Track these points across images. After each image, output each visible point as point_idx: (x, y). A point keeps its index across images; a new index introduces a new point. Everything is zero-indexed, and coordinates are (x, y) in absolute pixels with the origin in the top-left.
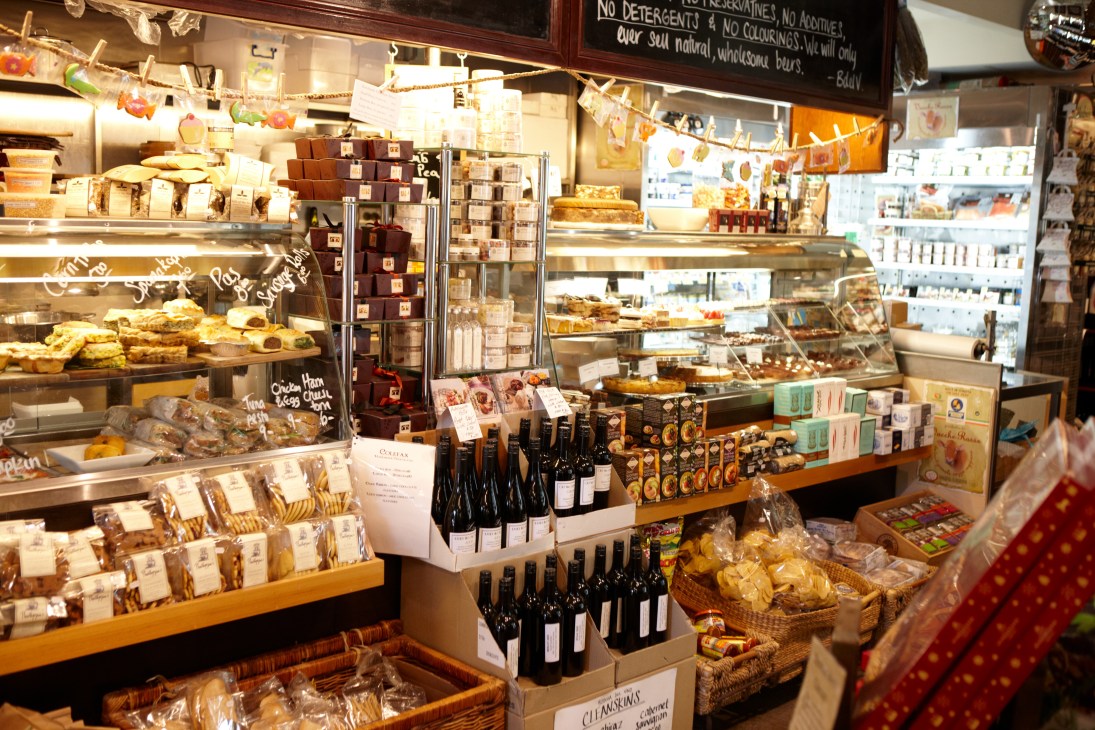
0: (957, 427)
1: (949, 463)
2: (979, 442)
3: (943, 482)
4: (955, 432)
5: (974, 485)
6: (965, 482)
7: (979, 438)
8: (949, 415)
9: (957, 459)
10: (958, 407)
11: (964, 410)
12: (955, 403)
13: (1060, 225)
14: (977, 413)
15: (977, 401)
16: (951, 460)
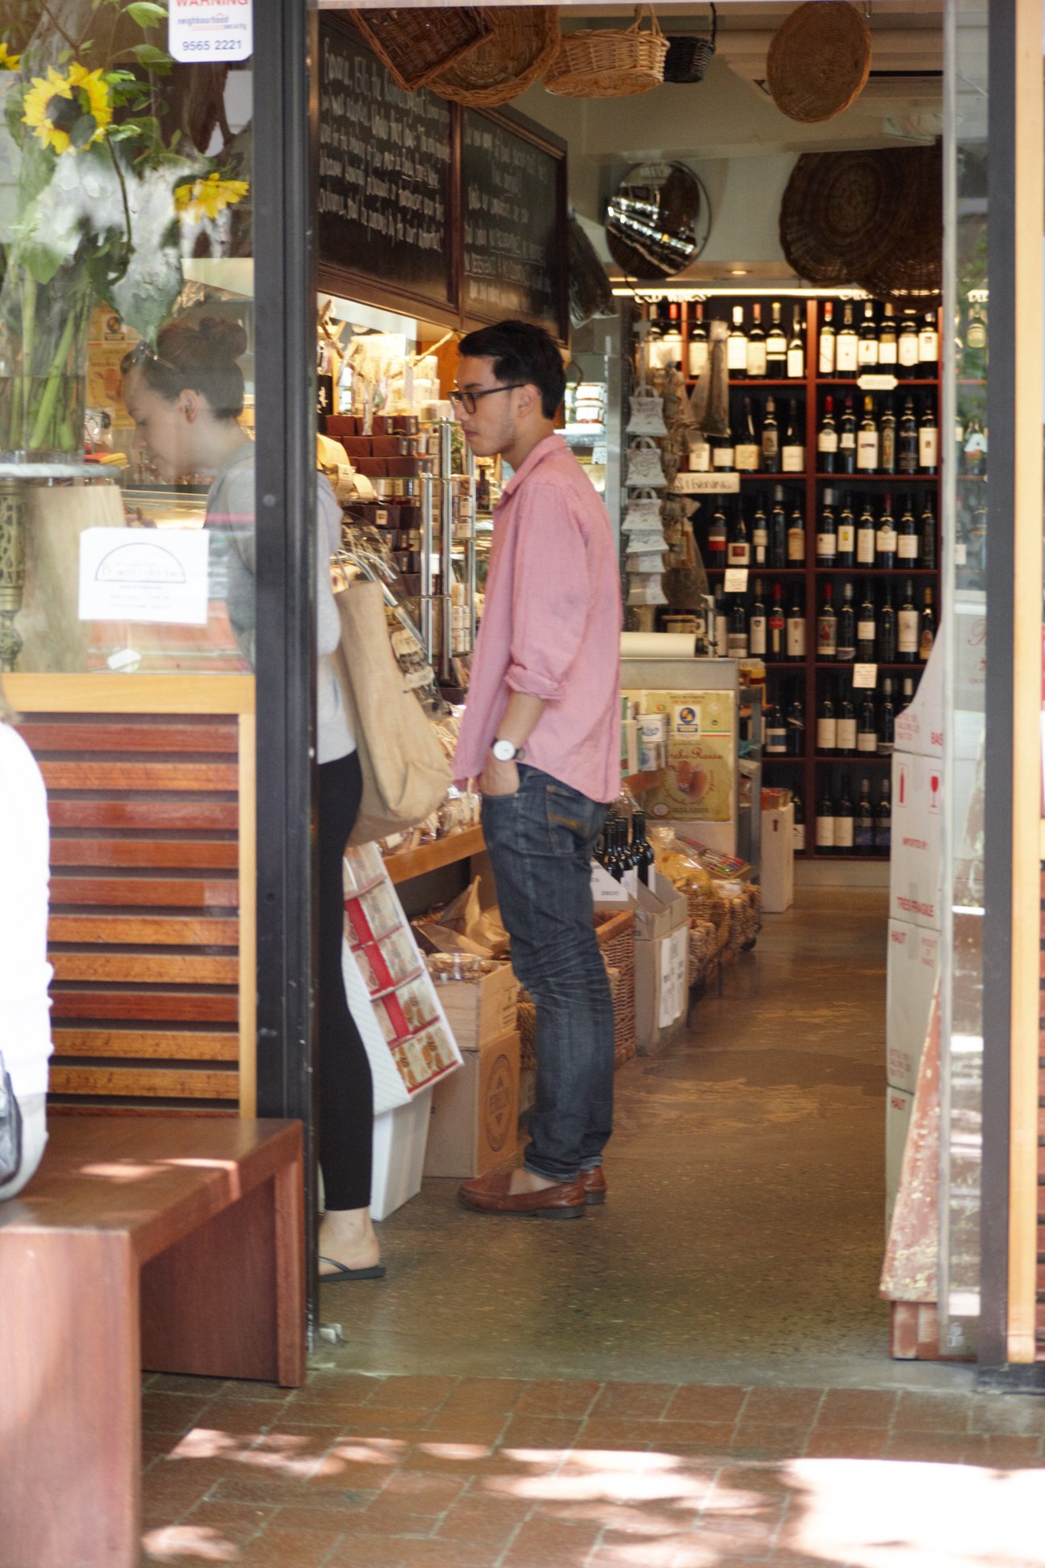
0: (689, 743)
1: (683, 790)
2: (720, 757)
3: (679, 816)
4: (687, 751)
5: (718, 812)
6: (706, 810)
7: (720, 752)
8: (679, 730)
9: (693, 783)
10: (689, 718)
11: (697, 721)
12: (685, 713)
13: (644, 494)
14: (715, 722)
15: (714, 707)
16: (686, 786)
